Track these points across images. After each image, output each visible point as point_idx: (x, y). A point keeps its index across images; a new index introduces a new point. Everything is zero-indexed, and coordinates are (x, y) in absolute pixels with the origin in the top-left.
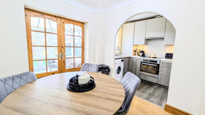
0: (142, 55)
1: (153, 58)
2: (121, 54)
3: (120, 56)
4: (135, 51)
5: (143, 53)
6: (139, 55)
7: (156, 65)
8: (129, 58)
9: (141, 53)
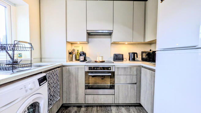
0: (83, 59)
1: (101, 62)
2: (41, 61)
3: (40, 66)
4: (70, 53)
5: (84, 55)
6: (79, 60)
7: (110, 74)
8: (62, 67)
9: (81, 57)
